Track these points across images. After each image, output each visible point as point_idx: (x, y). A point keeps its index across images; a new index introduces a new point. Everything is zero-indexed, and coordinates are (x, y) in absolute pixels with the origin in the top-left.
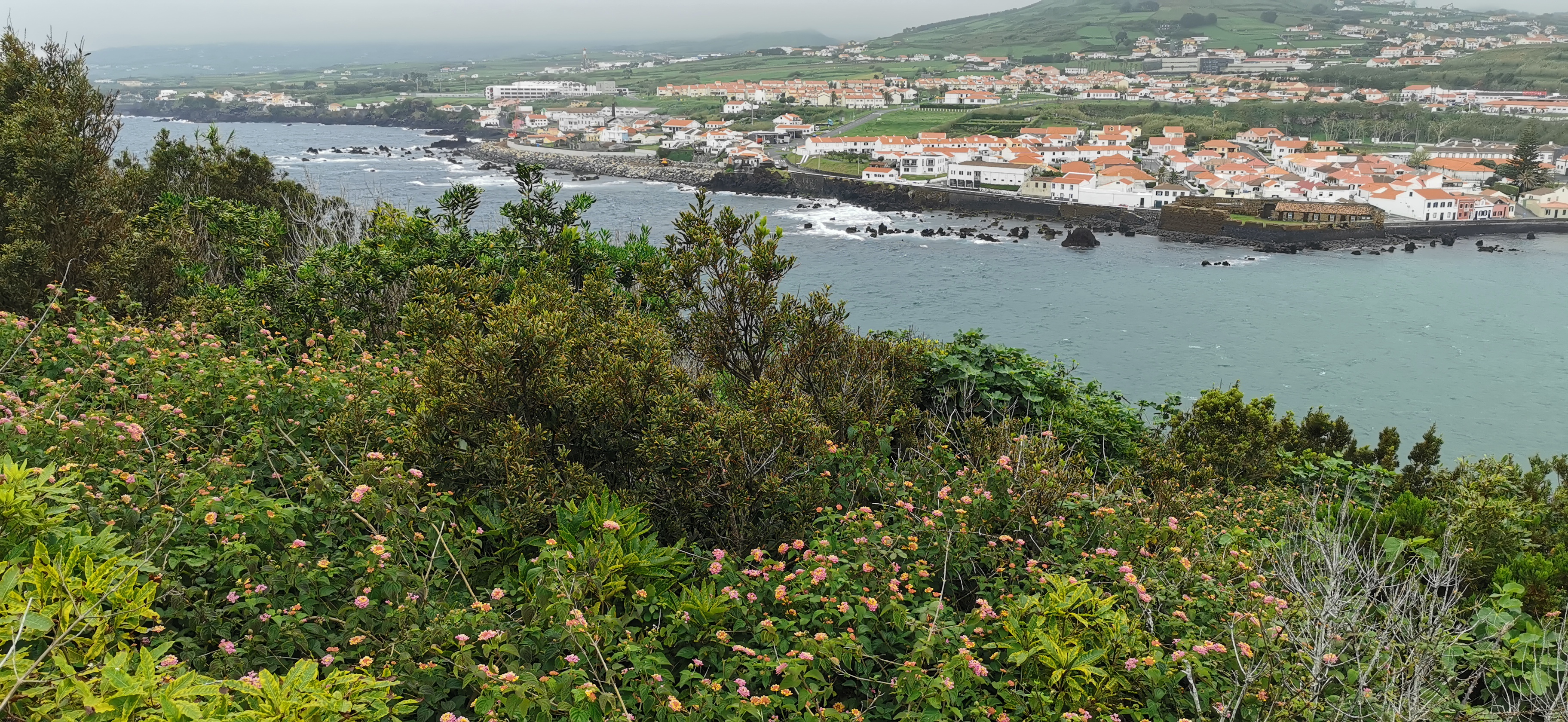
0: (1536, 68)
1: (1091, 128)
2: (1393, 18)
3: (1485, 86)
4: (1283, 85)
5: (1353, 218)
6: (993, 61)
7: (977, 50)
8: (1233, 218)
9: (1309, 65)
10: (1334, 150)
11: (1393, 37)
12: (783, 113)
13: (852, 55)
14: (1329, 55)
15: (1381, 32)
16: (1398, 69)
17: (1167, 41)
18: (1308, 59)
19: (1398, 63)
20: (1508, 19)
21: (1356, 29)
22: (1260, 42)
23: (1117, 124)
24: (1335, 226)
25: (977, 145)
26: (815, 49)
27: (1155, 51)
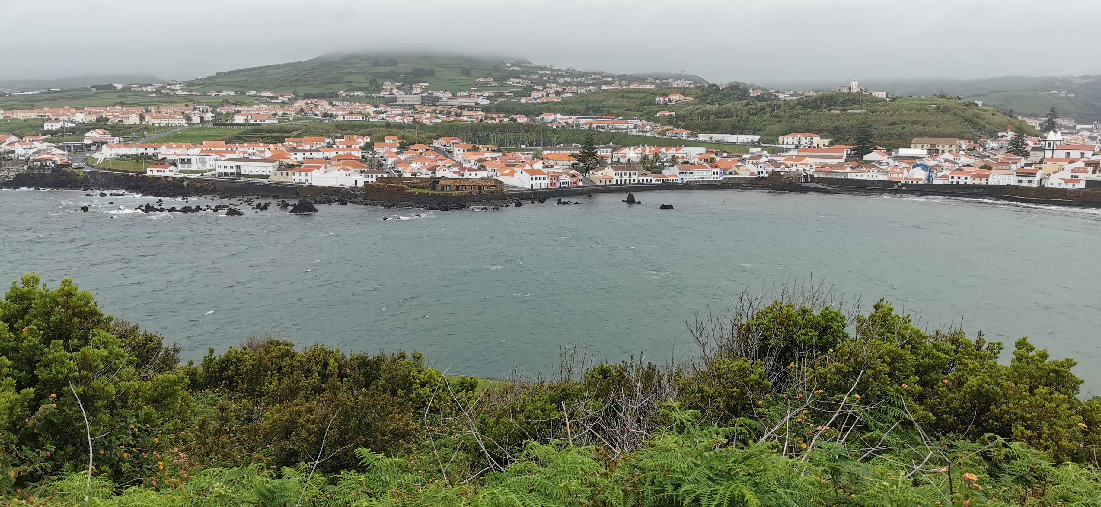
0: (611, 102)
1: (337, 137)
2: (539, 75)
3: (585, 114)
4: (471, 113)
5: (486, 188)
6: (281, 96)
7: (271, 88)
8: (412, 190)
9: (488, 102)
10: (492, 150)
11: (537, 85)
12: (94, 129)
13: (173, 90)
14: (501, 95)
15: (531, 83)
16: (539, 104)
17: (403, 85)
18: (488, 98)
19: (538, 101)
20: (602, 76)
21: (518, 81)
22: (461, 88)
23: (354, 135)
24: (474, 193)
25: (247, 149)
26: (141, 86)
27: (395, 91)
